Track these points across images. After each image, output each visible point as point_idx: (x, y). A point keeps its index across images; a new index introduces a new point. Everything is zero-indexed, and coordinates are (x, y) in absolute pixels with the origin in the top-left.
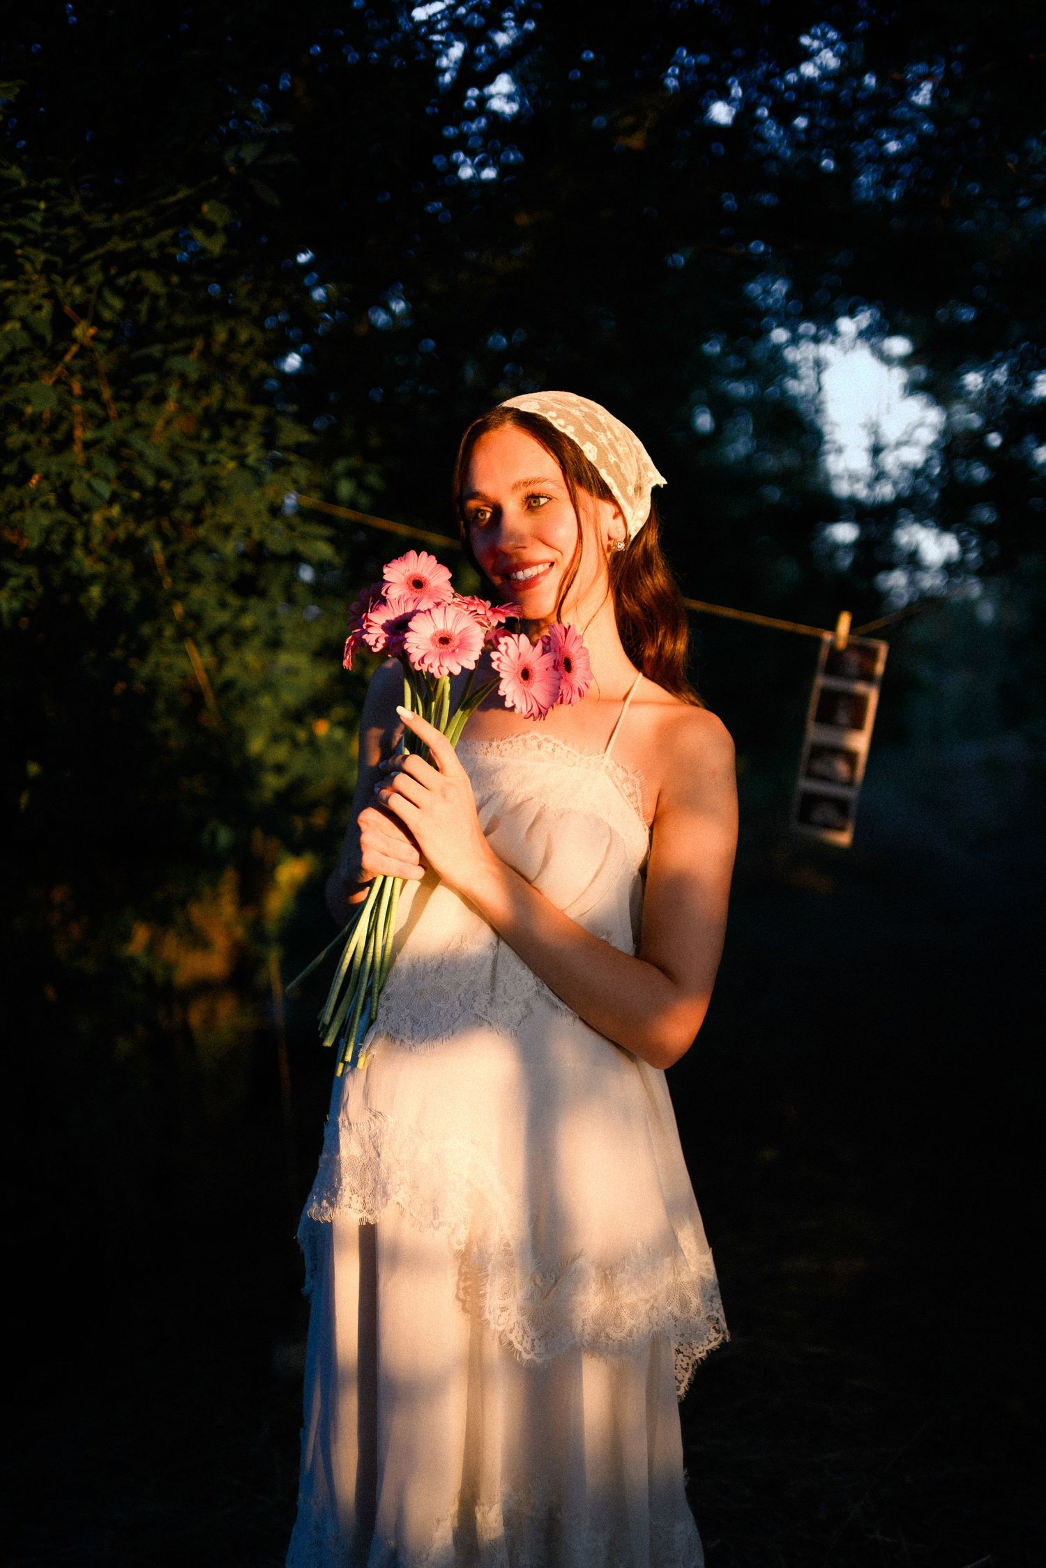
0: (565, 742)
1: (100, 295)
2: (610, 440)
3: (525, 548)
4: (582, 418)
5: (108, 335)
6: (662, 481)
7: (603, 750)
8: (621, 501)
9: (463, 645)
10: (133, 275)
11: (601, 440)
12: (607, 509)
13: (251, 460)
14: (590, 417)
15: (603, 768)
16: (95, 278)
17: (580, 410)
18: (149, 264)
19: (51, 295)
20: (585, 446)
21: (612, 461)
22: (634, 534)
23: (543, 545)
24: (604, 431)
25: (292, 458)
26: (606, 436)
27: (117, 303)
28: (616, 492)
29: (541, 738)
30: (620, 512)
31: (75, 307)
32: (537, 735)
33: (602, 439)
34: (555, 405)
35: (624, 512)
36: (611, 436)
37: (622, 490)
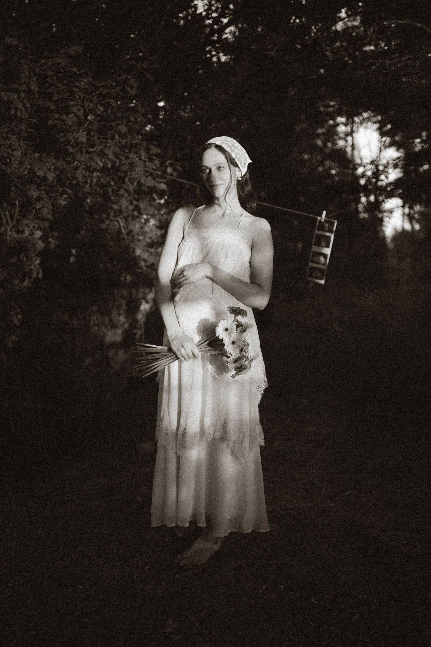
1: (97, 106)
2: (238, 151)
4: (231, 146)
5: (98, 118)
6: (251, 161)
7: (237, 229)
8: (241, 167)
10: (107, 100)
12: (237, 169)
13: (143, 158)
14: (233, 145)
16: (96, 101)
18: (112, 97)
19: (83, 107)
20: (232, 153)
21: (239, 157)
22: (243, 175)
23: (221, 180)
25: (154, 158)
27: (102, 109)
28: (239, 165)
30: (240, 170)
31: (90, 110)
33: (236, 151)
34: (225, 142)
35: (241, 170)
36: (238, 150)
37: (241, 164)
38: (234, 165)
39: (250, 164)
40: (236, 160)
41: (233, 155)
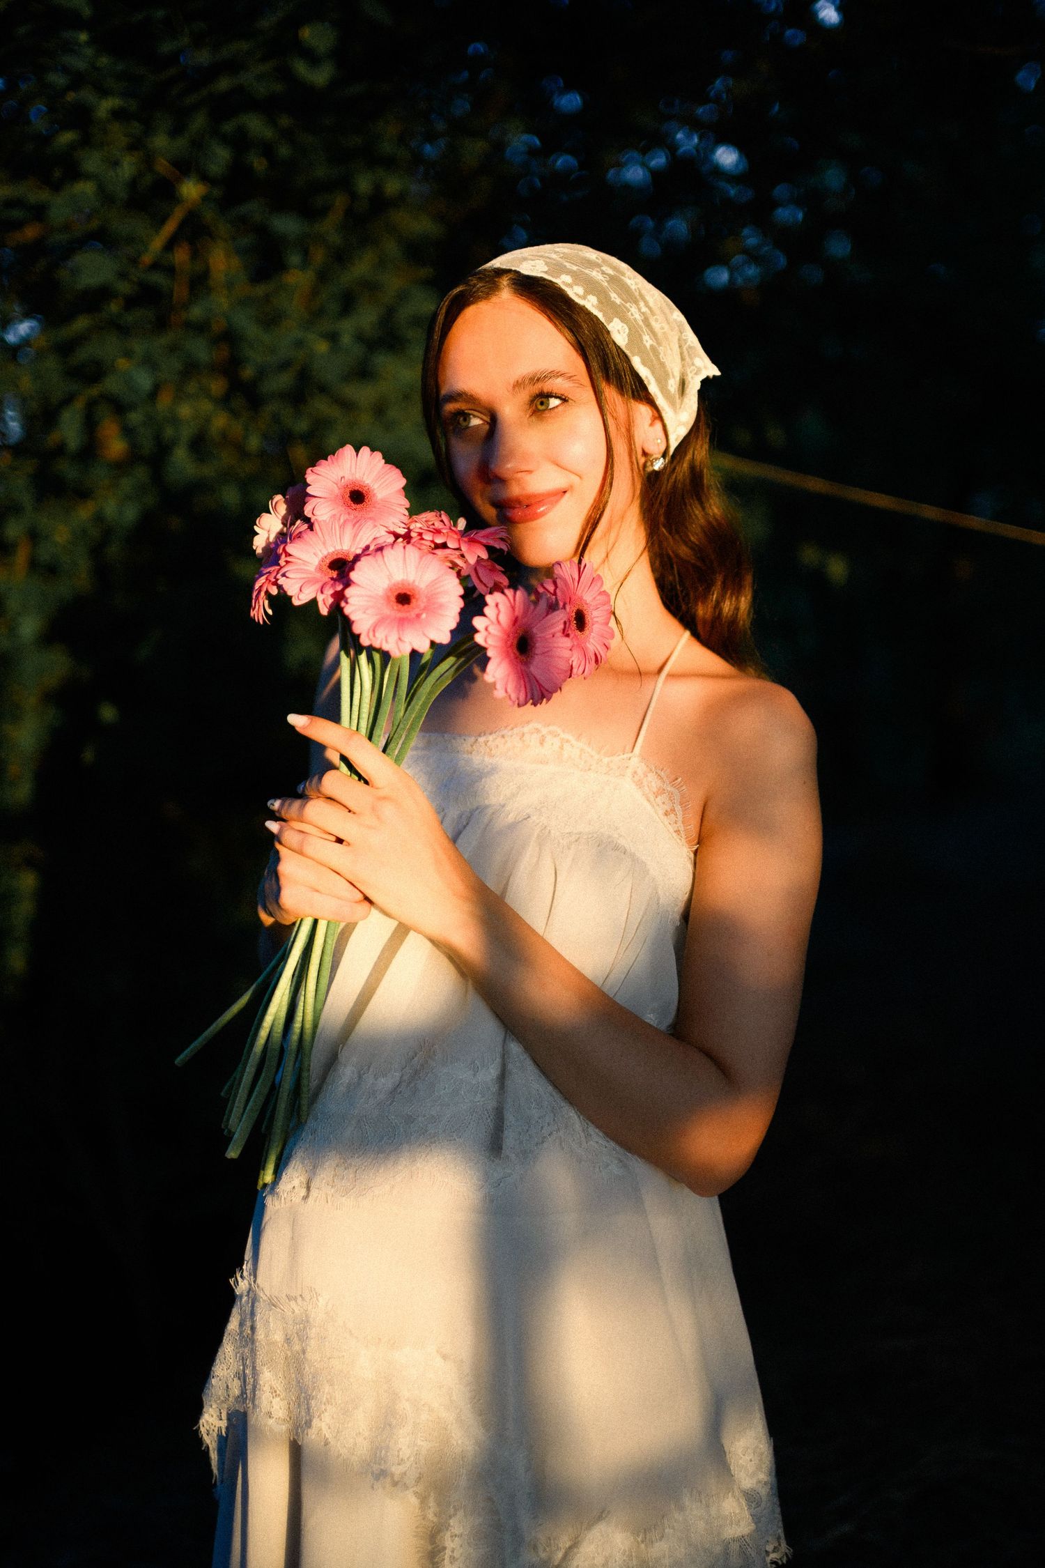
0: (579, 738)
2: (643, 313)
3: (530, 472)
4: (606, 284)
5: (220, 192)
6: (714, 371)
7: (629, 748)
8: (661, 401)
9: (433, 607)
10: (238, 121)
11: (632, 315)
12: (643, 411)
14: (615, 280)
15: (629, 772)
17: (603, 273)
20: (611, 324)
21: (648, 345)
22: (674, 444)
23: (555, 468)
24: (636, 302)
26: (639, 310)
27: (224, 154)
28: (653, 388)
29: (544, 731)
30: (658, 416)
31: (173, 164)
32: (539, 726)
33: (634, 313)
34: (568, 265)
35: (664, 415)
36: (644, 309)
37: (662, 383)
38: (621, 389)
39: (706, 382)
40: (636, 362)
41: (619, 334)
